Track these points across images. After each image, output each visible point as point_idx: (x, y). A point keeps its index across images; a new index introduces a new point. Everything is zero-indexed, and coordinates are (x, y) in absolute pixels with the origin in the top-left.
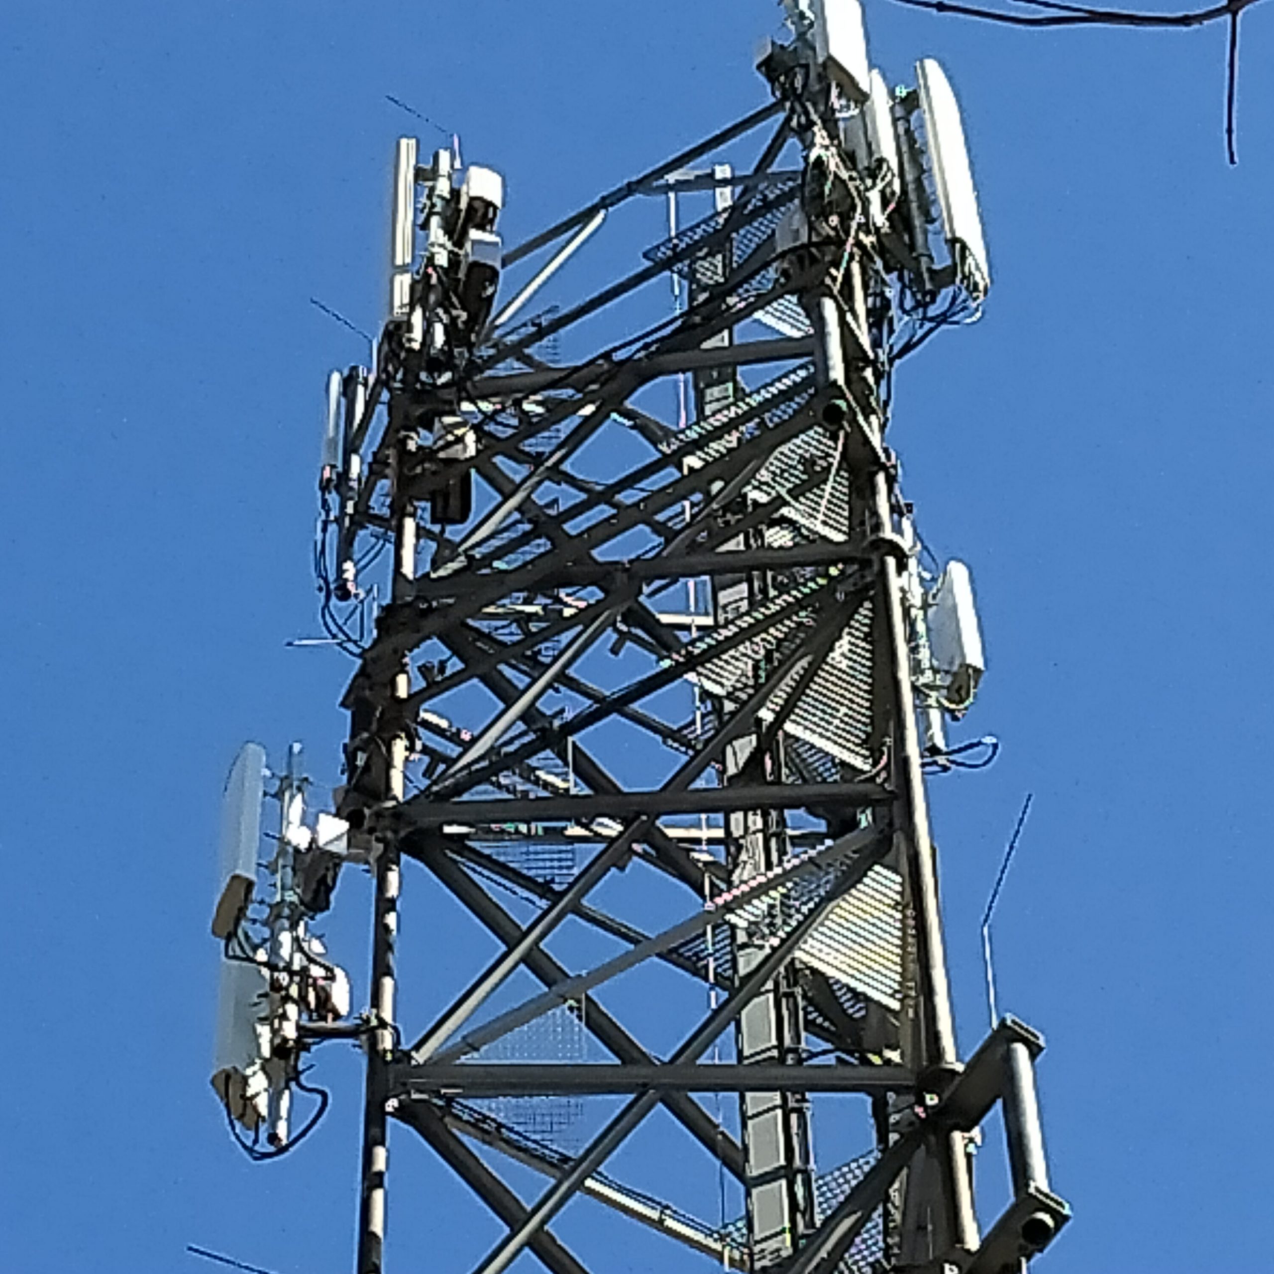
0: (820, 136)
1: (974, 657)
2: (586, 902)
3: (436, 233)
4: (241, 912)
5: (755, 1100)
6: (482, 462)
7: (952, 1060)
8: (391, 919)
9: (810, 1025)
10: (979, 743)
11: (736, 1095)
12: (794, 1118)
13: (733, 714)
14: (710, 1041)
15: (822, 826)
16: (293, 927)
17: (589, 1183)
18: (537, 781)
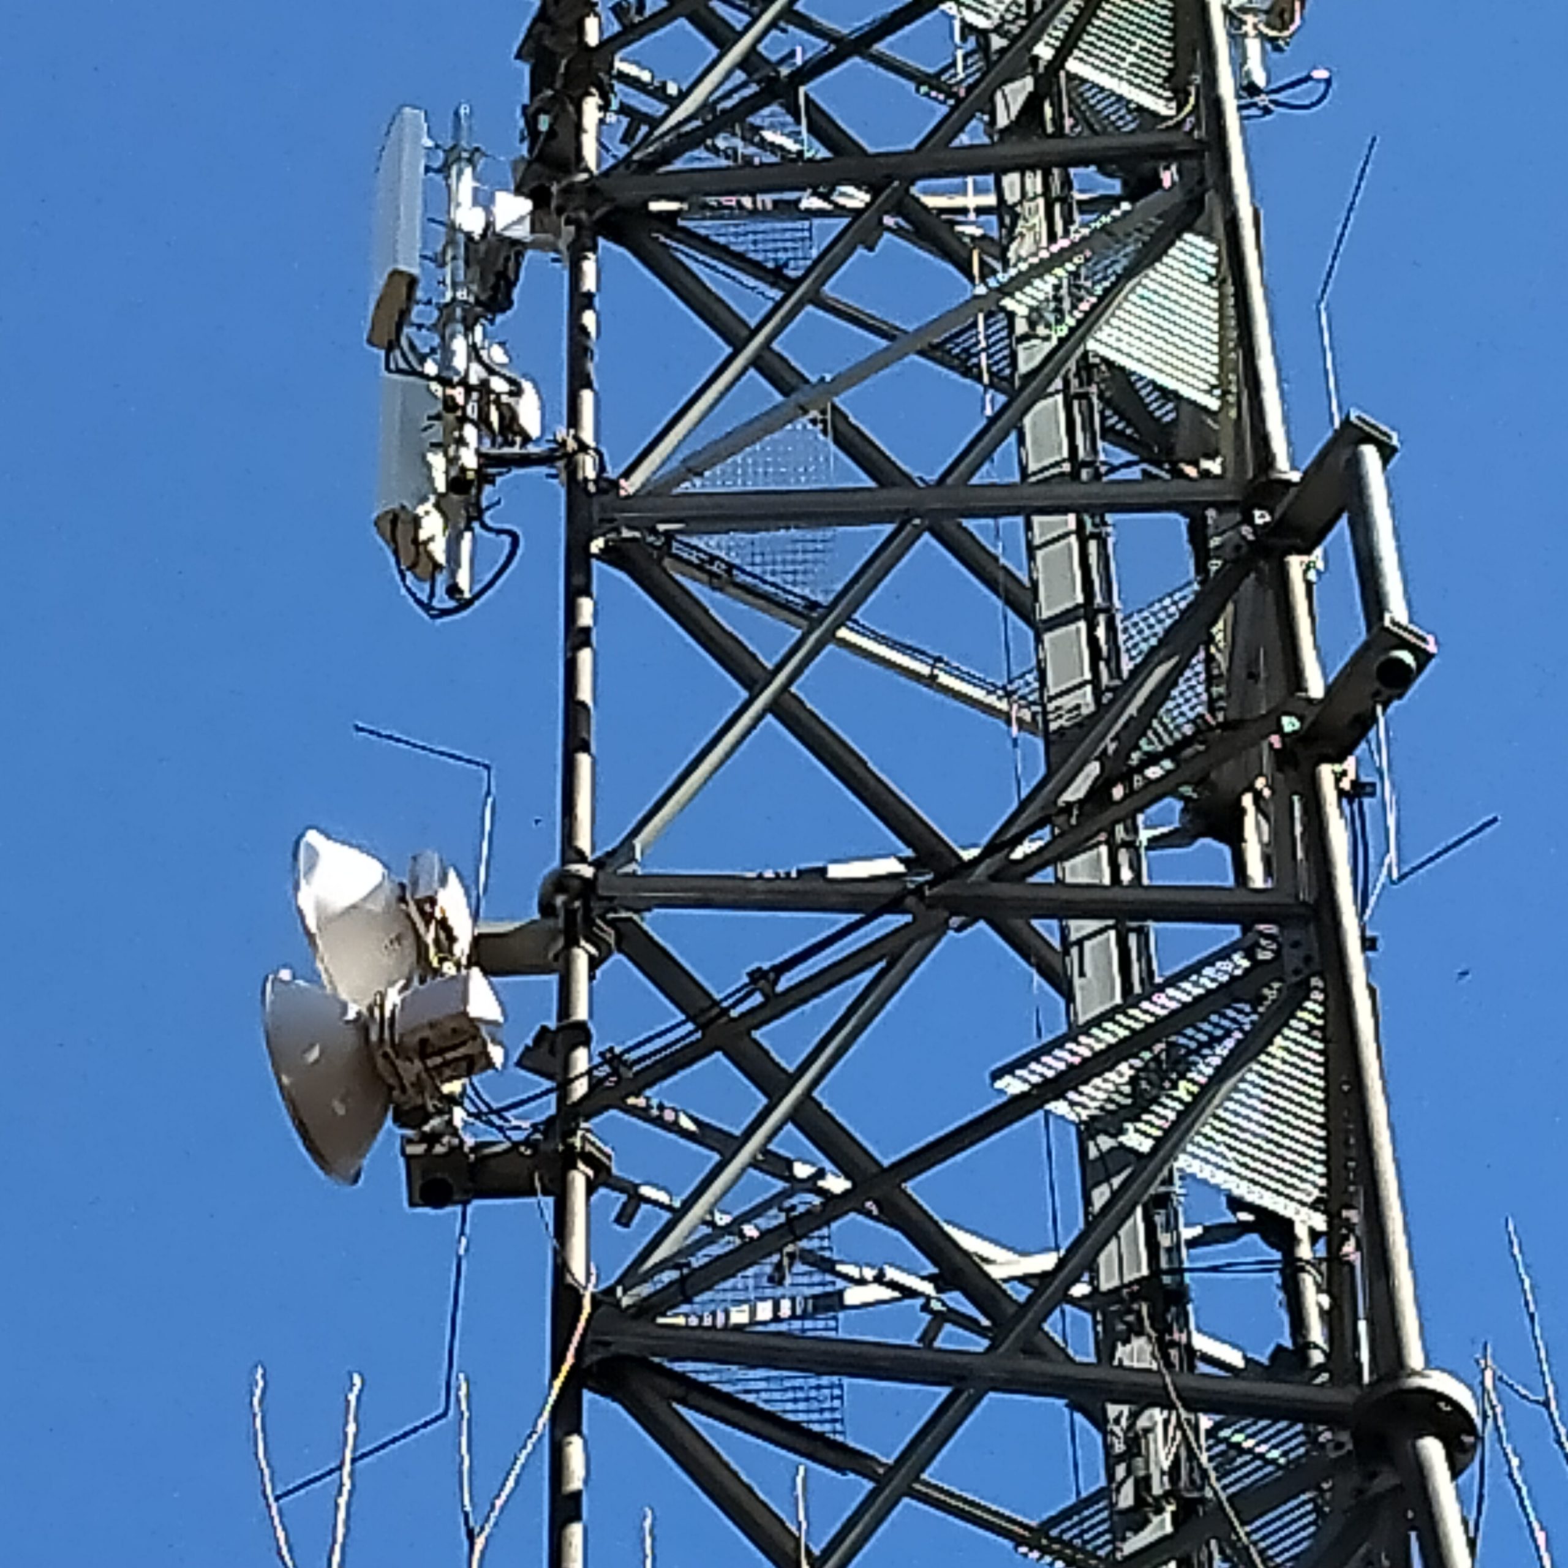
2: (827, 289)
4: (404, 315)
5: (1044, 526)
7: (1285, 468)
8: (589, 319)
9: (1108, 433)
10: (1308, 78)
11: (1020, 520)
12: (1093, 546)
13: (1002, 51)
14: (988, 456)
15: (1115, 187)
16: (469, 329)
17: (843, 633)
18: (763, 144)
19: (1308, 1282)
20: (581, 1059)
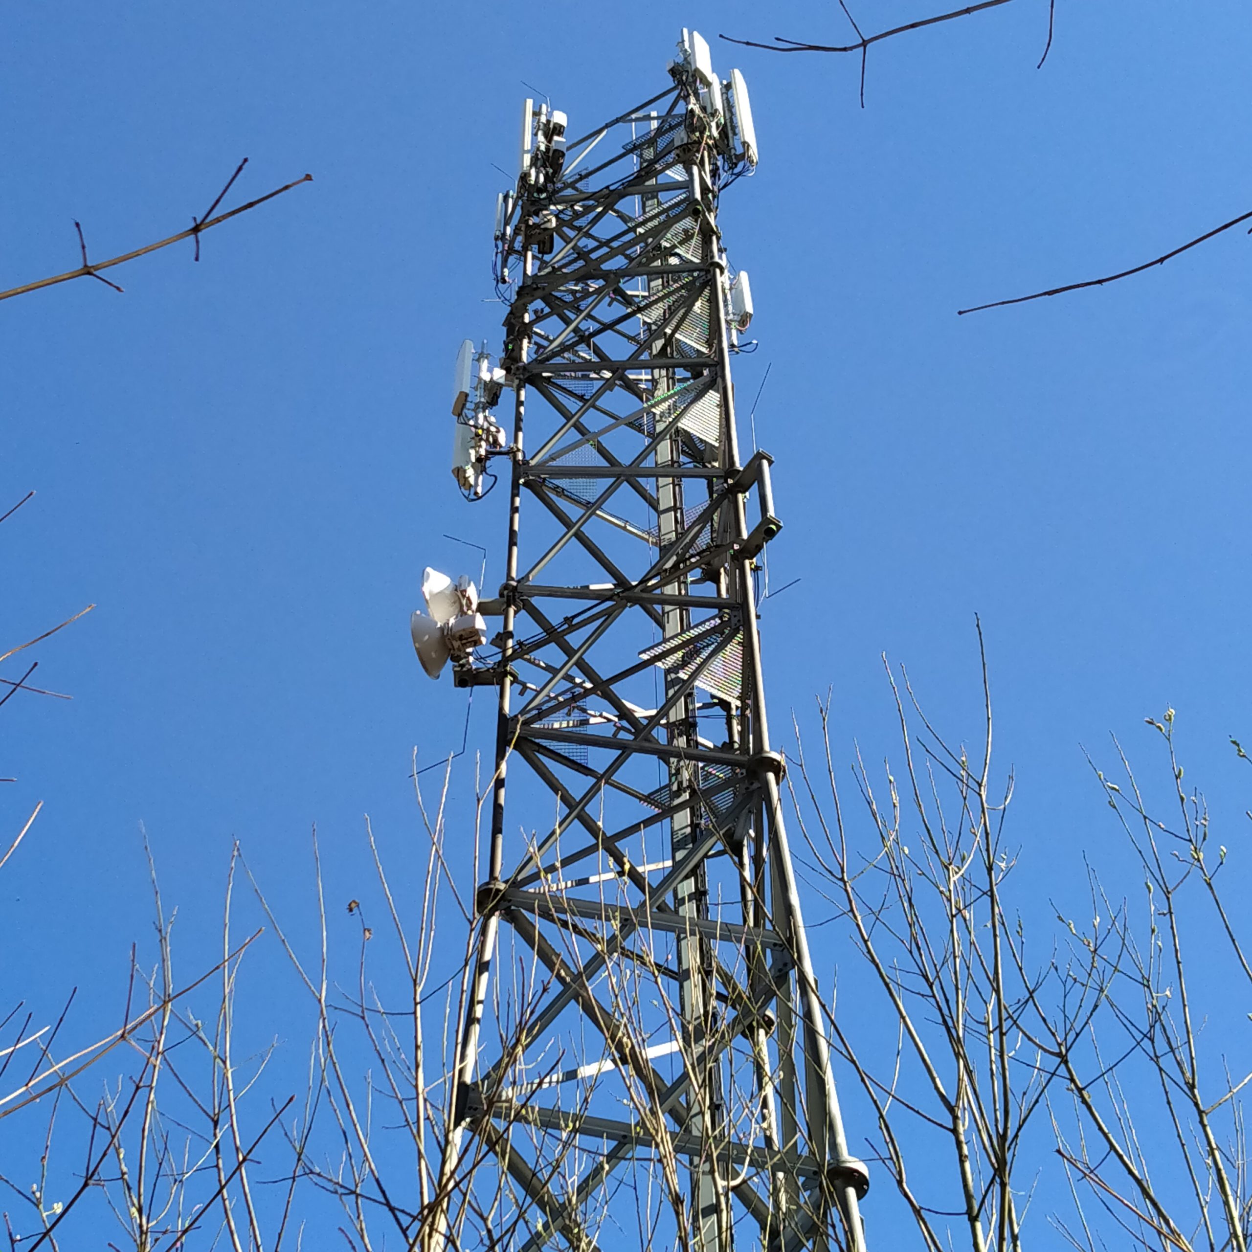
0: (692, 99)
1: (749, 308)
2: (598, 403)
3: (541, 137)
4: (464, 405)
5: (662, 481)
6: (558, 229)
7: (739, 465)
8: (522, 409)
9: (683, 451)
10: (751, 343)
11: (654, 479)
12: (677, 488)
13: (656, 330)
14: (645, 458)
15: (689, 375)
16: (484, 411)
17: (598, 512)
18: (579, 356)
19: (735, 722)
20: (510, 643)
